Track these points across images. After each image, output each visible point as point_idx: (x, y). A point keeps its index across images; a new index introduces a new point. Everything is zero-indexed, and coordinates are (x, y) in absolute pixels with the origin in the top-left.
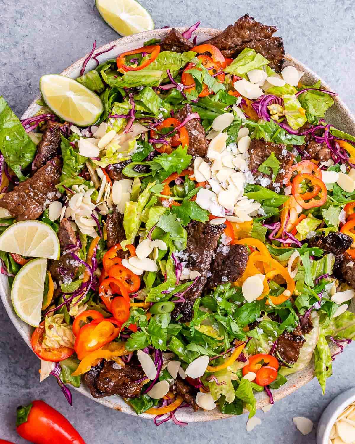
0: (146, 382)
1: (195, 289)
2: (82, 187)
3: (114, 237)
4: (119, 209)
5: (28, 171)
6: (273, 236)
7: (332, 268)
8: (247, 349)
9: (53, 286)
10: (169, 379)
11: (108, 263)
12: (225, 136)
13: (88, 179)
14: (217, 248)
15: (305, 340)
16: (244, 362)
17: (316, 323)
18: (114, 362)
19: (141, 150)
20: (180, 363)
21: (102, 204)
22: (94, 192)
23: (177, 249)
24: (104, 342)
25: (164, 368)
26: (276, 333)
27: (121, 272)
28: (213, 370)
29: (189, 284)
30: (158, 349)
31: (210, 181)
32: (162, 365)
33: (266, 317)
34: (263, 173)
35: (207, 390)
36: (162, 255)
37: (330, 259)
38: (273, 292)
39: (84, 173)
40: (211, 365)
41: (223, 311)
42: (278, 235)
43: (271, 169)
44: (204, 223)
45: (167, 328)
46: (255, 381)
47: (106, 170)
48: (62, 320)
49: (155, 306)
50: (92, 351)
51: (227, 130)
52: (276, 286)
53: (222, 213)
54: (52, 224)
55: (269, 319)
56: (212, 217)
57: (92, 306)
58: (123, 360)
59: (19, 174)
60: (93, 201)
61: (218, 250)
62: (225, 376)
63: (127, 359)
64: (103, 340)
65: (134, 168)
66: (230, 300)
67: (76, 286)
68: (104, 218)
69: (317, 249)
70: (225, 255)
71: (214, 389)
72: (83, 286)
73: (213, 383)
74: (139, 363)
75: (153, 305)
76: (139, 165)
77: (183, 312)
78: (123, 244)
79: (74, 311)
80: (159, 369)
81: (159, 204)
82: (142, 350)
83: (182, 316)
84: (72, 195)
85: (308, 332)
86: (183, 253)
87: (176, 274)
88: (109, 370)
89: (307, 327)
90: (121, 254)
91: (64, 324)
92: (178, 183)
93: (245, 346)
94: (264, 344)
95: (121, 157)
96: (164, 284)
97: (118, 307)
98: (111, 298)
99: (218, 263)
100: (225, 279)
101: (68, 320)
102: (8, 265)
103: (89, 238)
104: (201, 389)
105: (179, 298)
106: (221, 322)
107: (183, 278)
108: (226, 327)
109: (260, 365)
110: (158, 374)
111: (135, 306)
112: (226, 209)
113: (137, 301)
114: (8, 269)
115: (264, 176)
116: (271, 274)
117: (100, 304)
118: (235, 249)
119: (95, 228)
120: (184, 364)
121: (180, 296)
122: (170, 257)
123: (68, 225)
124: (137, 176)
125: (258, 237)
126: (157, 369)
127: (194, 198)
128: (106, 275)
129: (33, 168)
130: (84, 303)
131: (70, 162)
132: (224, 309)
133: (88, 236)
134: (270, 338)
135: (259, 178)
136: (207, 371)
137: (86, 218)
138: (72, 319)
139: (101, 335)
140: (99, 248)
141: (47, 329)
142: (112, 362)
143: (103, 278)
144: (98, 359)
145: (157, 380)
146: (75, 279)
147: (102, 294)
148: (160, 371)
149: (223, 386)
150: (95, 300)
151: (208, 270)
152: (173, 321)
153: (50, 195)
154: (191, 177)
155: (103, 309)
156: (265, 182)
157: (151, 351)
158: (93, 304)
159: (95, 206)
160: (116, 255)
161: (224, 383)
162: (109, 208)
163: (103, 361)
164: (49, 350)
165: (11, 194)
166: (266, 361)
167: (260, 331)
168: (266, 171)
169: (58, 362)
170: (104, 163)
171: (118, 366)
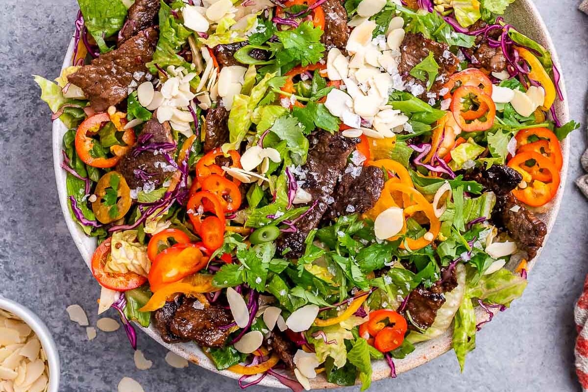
0: (234, 329)
1: (311, 218)
2: (179, 70)
3: (214, 139)
4: (225, 103)
5: (112, 41)
6: (419, 161)
7: (492, 211)
8: (369, 302)
10: (263, 330)
11: (202, 172)
12: (373, 25)
13: (189, 59)
14: (345, 168)
15: (445, 300)
16: (363, 317)
17: (461, 278)
18: (196, 299)
19: (263, 30)
20: (280, 311)
21: (204, 94)
22: (195, 79)
23: (293, 163)
24: (186, 273)
25: (259, 315)
26: (408, 286)
27: (218, 184)
28: (322, 323)
29: (303, 209)
30: (254, 289)
31: (346, 81)
32: (257, 310)
33: (397, 264)
34: (415, 78)
35: (311, 349)
36: (274, 169)
37: (489, 199)
38: (411, 233)
39: (185, 51)
40: (319, 317)
41: (343, 250)
42: (426, 160)
43: (427, 76)
44: (332, 133)
45: (269, 263)
46: (374, 344)
47: (214, 52)
48: (134, 238)
49: (255, 233)
50: (169, 283)
51: (376, 17)
52: (415, 226)
53: (357, 123)
55: (401, 267)
56: (343, 127)
57: (176, 224)
58: (207, 299)
59: (101, 43)
60: (193, 90)
61: (347, 171)
62: (337, 333)
63: (212, 298)
64: (185, 270)
65: (250, 52)
66: (354, 236)
67: (157, 195)
68: (204, 112)
69: (474, 184)
70: (355, 177)
71: (320, 348)
72: (166, 195)
73: (320, 341)
74: (227, 304)
75: (254, 231)
76: (257, 50)
77: (291, 245)
78: (225, 149)
79: (151, 228)
80: (252, 316)
81: (277, 102)
82: (234, 288)
83: (289, 249)
84: (166, 79)
85: (450, 290)
86: (300, 169)
87: (289, 195)
88: (187, 310)
89: (449, 283)
90: (221, 160)
91: (137, 244)
92: (305, 78)
93: (367, 299)
94: (391, 298)
95: (234, 37)
96: (271, 206)
97: (210, 229)
98: (202, 218)
99: (344, 187)
100: (350, 208)
101: (142, 239)
103: (182, 136)
104: (304, 347)
105: (289, 227)
106: (340, 264)
107: (296, 201)
108: (345, 270)
109: (383, 324)
110: (251, 321)
111: (231, 230)
112: (362, 119)
113: (234, 224)
115: (417, 81)
116: (411, 210)
117: (186, 223)
118: (368, 170)
119: (191, 124)
120: (286, 313)
121: (291, 224)
122: (284, 171)
124: (252, 62)
125: (400, 160)
126: (250, 314)
127: (323, 99)
128: (198, 186)
129: (120, 37)
130: (166, 219)
131: (170, 36)
132: (345, 247)
133: (180, 134)
134: (400, 291)
135: (411, 84)
136: (315, 325)
137: (181, 110)
138: (148, 238)
139: (185, 264)
140: (193, 150)
141: (113, 247)
142: (193, 300)
143: (195, 189)
144: (176, 294)
145: (249, 329)
146: (158, 187)
147: (190, 211)
148: (253, 318)
149: (333, 346)
150: (180, 217)
151: (331, 195)
152: (278, 255)
153: (138, 75)
154: (322, 72)
155: (189, 229)
156: (417, 90)
157: (244, 290)
158: (177, 221)
159: (194, 96)
160: (214, 161)
161: (334, 342)
162: (212, 101)
163: (182, 296)
164: (113, 275)
165: (87, 68)
166: (392, 320)
167: (388, 280)
168: (420, 76)
169: (123, 293)
170: (212, 42)
171: (201, 305)
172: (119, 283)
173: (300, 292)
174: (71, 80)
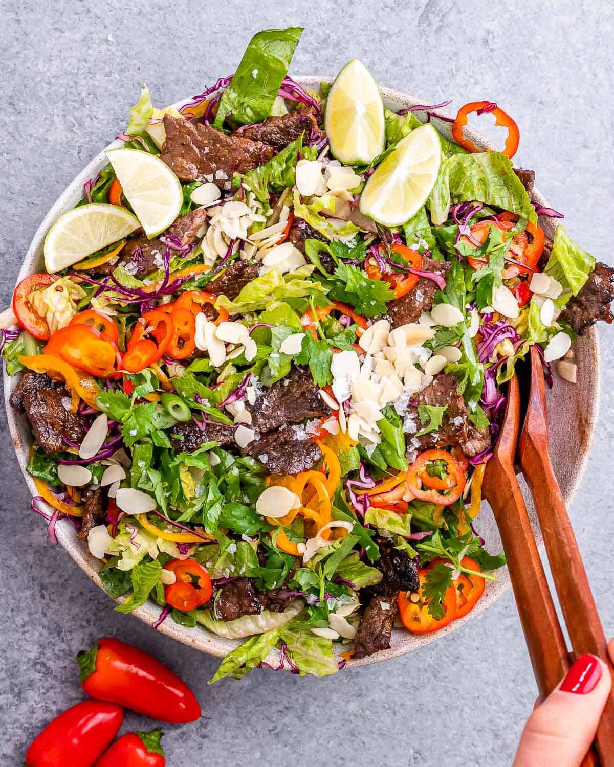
0: (73, 451)
1: (226, 433)
2: (257, 204)
3: (223, 287)
4: (262, 271)
5: (231, 125)
6: (352, 485)
7: (364, 587)
8: (200, 549)
9: (112, 258)
10: (95, 478)
11: (184, 301)
12: (431, 334)
13: (273, 202)
14: (296, 424)
15: (259, 613)
16: (181, 553)
17: (293, 613)
18: (70, 397)
19: (350, 245)
20: (124, 476)
21: (253, 245)
22: (261, 224)
23: (260, 377)
24: (86, 366)
25: (105, 463)
26: (244, 569)
27: (186, 324)
28: (144, 522)
29: (227, 420)
30: (122, 435)
31: (368, 356)
32: (105, 458)
33: (255, 544)
34: (418, 415)
35: (114, 533)
36: (240, 363)
37: (373, 576)
38: (291, 532)
39: (275, 193)
40: (149, 515)
41: (224, 485)
42: (358, 492)
43: (428, 422)
44: (315, 383)
45: (156, 430)
46: (167, 587)
47: (294, 222)
48: (77, 298)
49: (172, 396)
50: (65, 358)
51: (442, 329)
52: (301, 529)
53: (343, 396)
54: (186, 202)
55: (255, 548)
56: (328, 388)
57: (120, 322)
58: (79, 406)
59: (221, 116)
60: (250, 231)
61: (294, 427)
62: (147, 542)
63: (85, 409)
64: (87, 362)
65: (323, 253)
66: (243, 484)
67: (131, 283)
68: (238, 259)
69: (375, 548)
70: (295, 439)
71: (121, 539)
72: (138, 291)
73: (128, 533)
74: (89, 427)
75: (173, 393)
76: (330, 256)
77: (187, 437)
78: (221, 302)
79: (99, 305)
80: (98, 457)
81: (301, 315)
82: (109, 419)
83: (182, 438)
84: (240, 200)
85: (272, 611)
86: (261, 387)
87: (228, 397)
88: (55, 398)
89: (275, 604)
90: (208, 309)
91: (75, 304)
92: (343, 320)
93: (201, 545)
94: (219, 565)
95: (321, 225)
96: (207, 390)
97: (141, 351)
98: (145, 336)
99: (278, 437)
100: (264, 458)
101: (82, 305)
102: (99, 184)
103: (201, 259)
104: (110, 526)
105: (202, 422)
106: (210, 490)
107: (229, 408)
108: (208, 500)
109: (191, 580)
110: (92, 461)
111: (157, 370)
112: (349, 400)
113: (164, 368)
114: (94, 189)
115: (417, 420)
116: (309, 513)
117: (129, 329)
118: (310, 445)
119: (219, 258)
120: (126, 483)
121: (205, 421)
122: (245, 372)
123: (199, 220)
124: (316, 263)
125: (343, 463)
126: (97, 454)
127: (337, 349)
128: (170, 309)
129: (241, 130)
130: (118, 308)
131: (276, 167)
132: (227, 485)
133: (201, 255)
134: (233, 568)
135: (411, 416)
136: (138, 518)
137: (223, 239)
138: (88, 307)
139: (91, 356)
140: (197, 278)
141: (53, 286)
142: (67, 394)
143: (164, 309)
144: (59, 374)
145: (85, 464)
146: (138, 276)
147: (142, 320)
148: (97, 460)
149: (133, 548)
150: (130, 320)
151: (261, 433)
152: (169, 432)
153: (221, 175)
154: (361, 330)
155: (126, 337)
156: (410, 426)
157: (115, 428)
158: (124, 319)
159: (243, 236)
160: (203, 303)
161: (138, 546)
162: (253, 258)
163: (62, 383)
164: (29, 306)
165: (188, 124)
166: (202, 583)
167: (232, 548)
168: (424, 417)
169: (21, 328)
170: (301, 212)
171: (68, 405)
172: (28, 319)
173: (155, 477)
174: (166, 120)
